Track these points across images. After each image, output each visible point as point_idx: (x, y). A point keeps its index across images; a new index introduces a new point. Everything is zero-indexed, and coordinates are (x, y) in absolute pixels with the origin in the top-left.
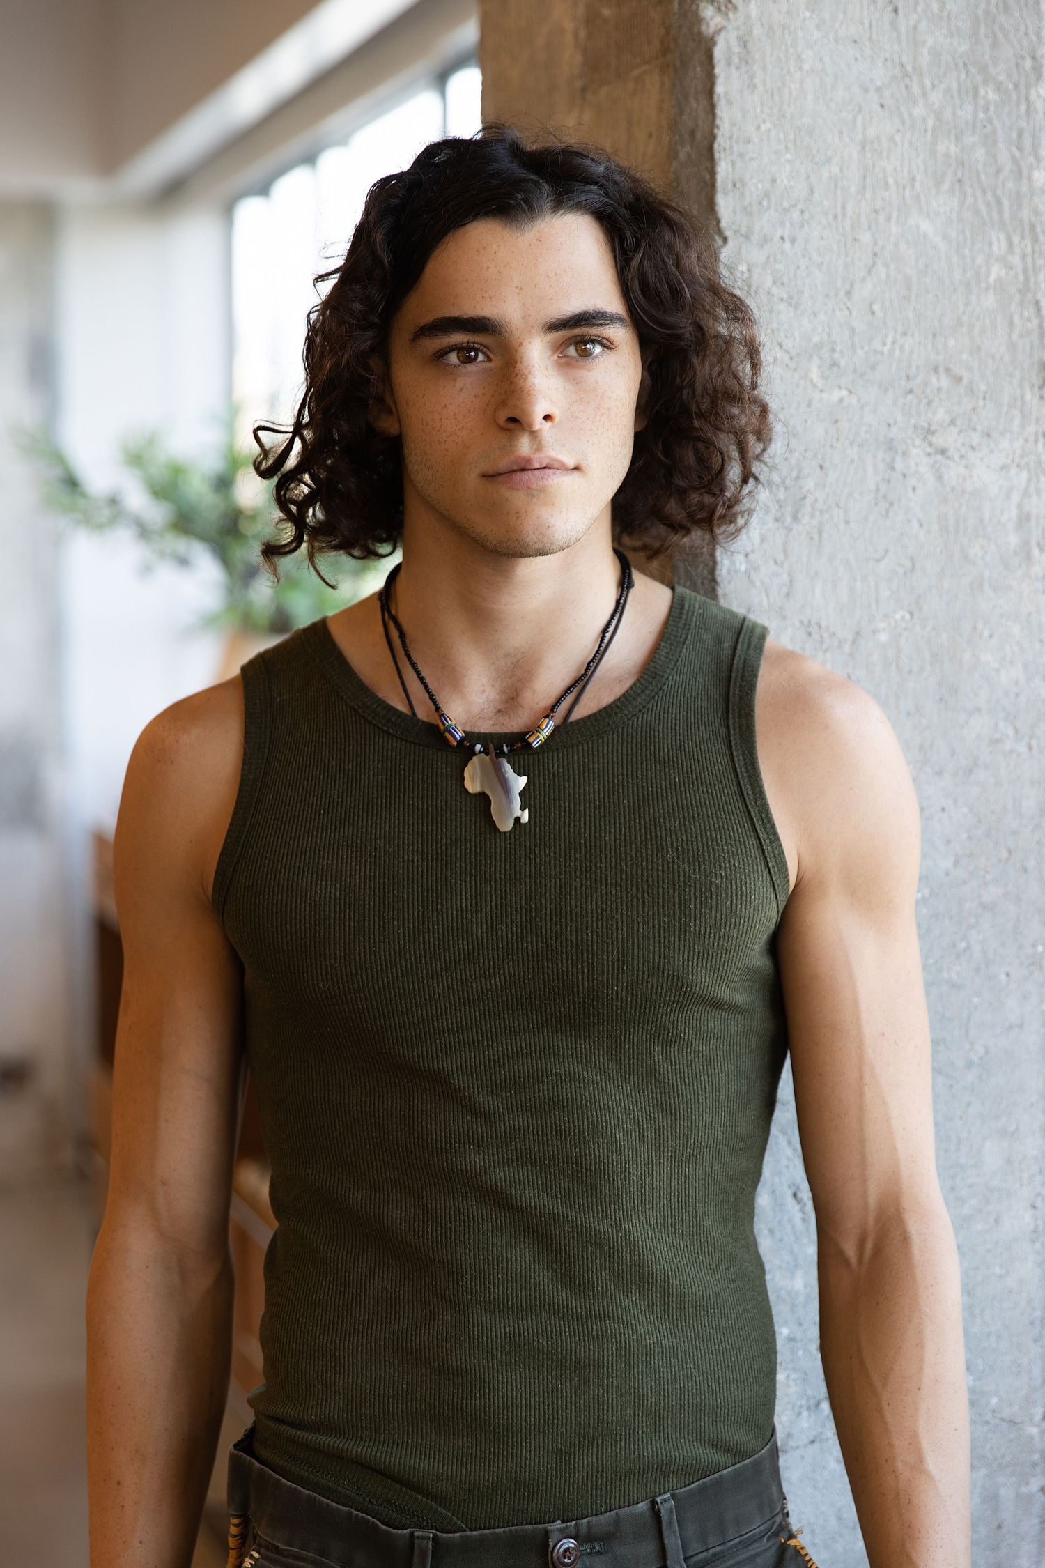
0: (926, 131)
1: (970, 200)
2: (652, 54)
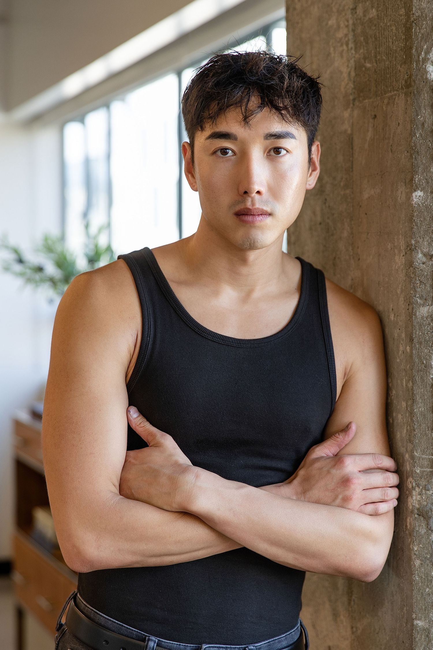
2: (399, 87)
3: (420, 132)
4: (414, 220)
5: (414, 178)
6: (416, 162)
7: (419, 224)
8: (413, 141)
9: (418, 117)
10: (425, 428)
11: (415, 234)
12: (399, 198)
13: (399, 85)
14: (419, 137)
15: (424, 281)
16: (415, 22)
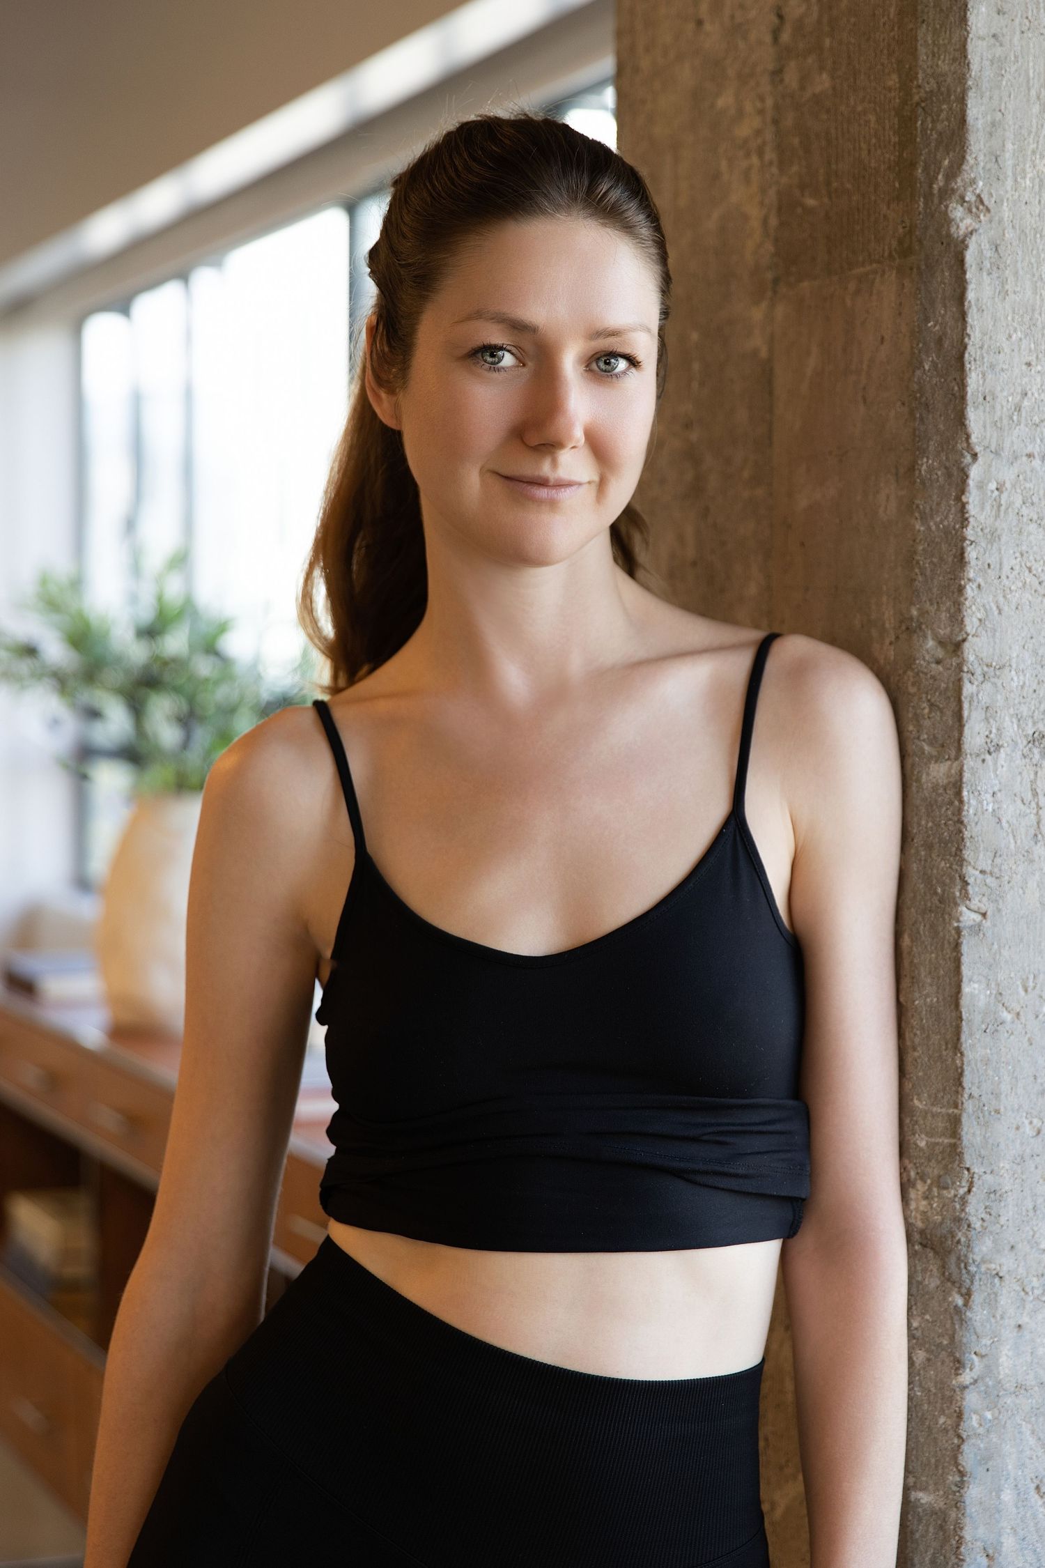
2: (884, 253)
3: (933, 360)
4: (918, 562)
5: (918, 464)
6: (923, 428)
7: (928, 570)
8: (916, 380)
9: (929, 325)
10: (940, 1044)
11: (918, 593)
12: (881, 510)
13: (884, 250)
14: (929, 369)
15: (938, 703)
16: (923, 105)
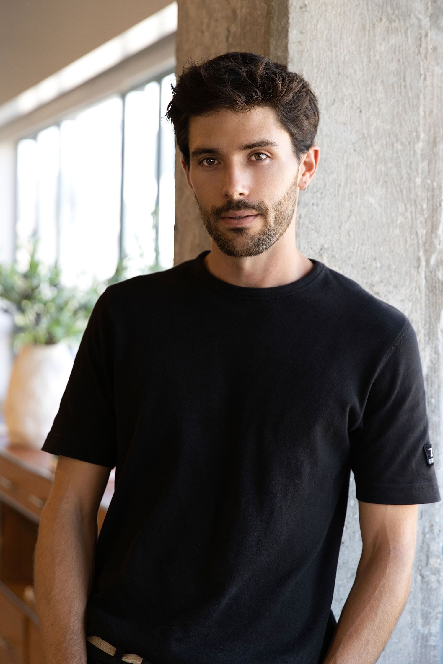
0: (372, 161)
1: (390, 190)
